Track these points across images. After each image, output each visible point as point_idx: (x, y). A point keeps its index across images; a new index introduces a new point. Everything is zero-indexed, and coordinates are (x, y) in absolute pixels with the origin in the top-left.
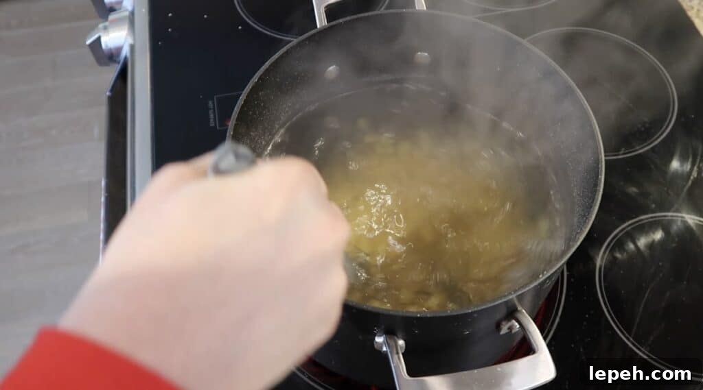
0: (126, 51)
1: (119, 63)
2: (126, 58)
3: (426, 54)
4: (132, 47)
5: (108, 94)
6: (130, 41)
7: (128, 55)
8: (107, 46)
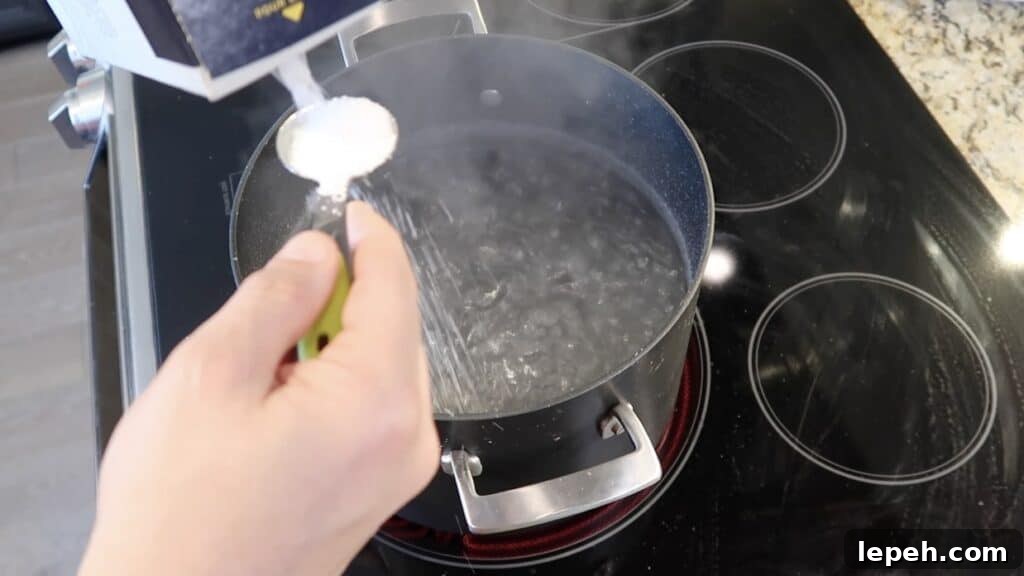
0: (104, 125)
1: (95, 142)
2: (104, 135)
3: (495, 91)
4: (112, 119)
5: (85, 186)
6: (109, 110)
7: (108, 130)
8: (78, 121)
